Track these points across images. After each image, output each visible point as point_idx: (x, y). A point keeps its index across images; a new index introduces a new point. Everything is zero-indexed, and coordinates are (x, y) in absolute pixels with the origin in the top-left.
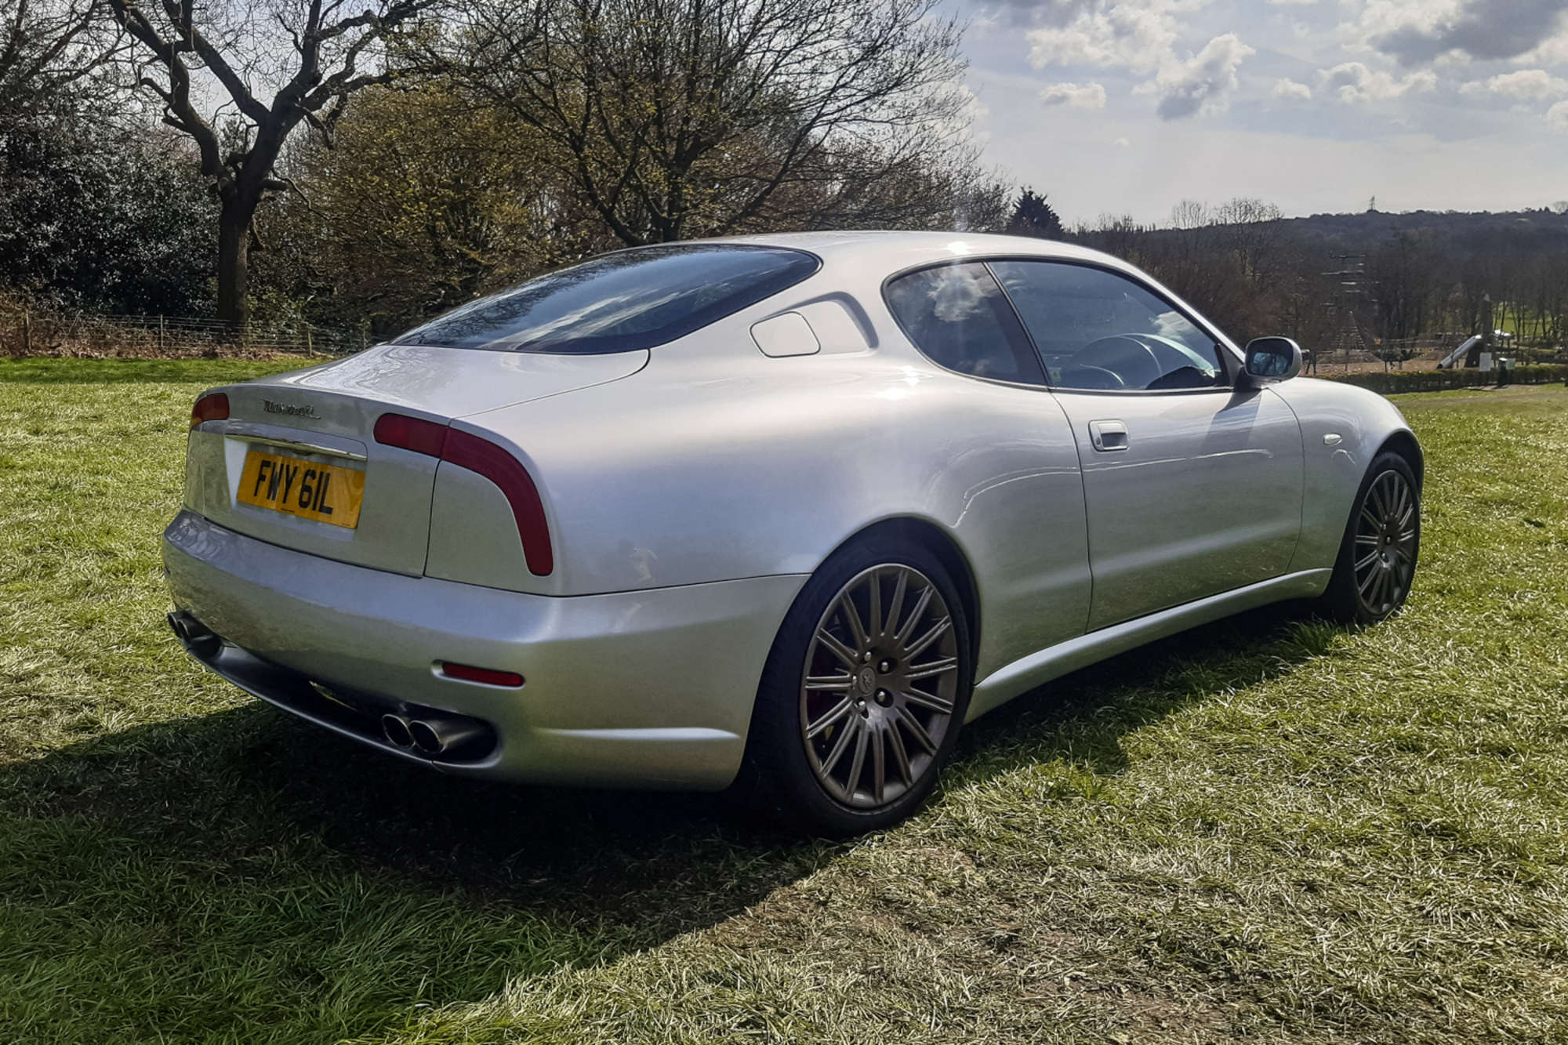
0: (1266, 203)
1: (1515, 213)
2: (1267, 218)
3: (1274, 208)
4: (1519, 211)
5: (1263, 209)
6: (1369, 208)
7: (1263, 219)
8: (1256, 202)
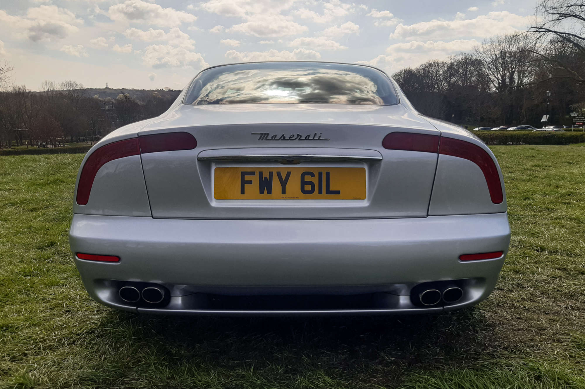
0: (78, 83)
1: (153, 90)
2: (79, 88)
3: (81, 85)
4: (154, 90)
5: (77, 85)
6: (106, 87)
7: (77, 88)
8: (74, 82)
